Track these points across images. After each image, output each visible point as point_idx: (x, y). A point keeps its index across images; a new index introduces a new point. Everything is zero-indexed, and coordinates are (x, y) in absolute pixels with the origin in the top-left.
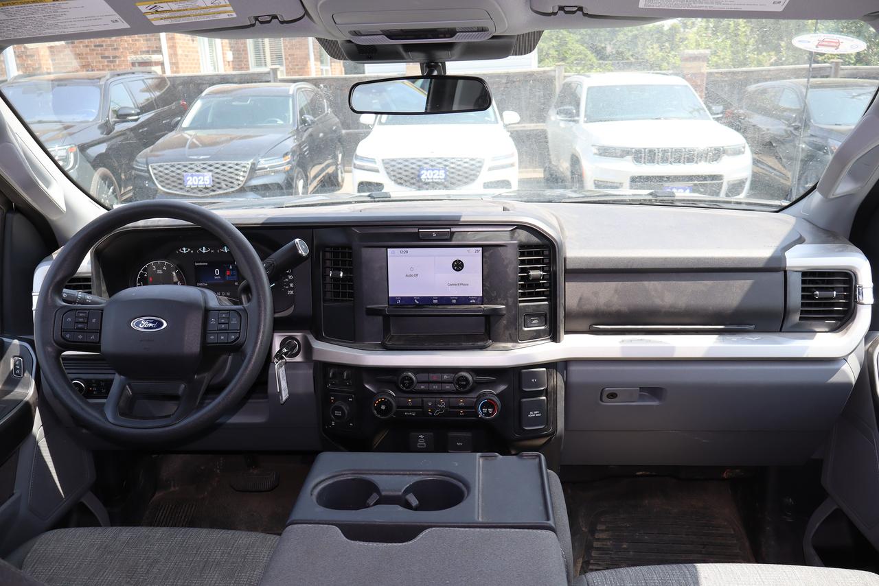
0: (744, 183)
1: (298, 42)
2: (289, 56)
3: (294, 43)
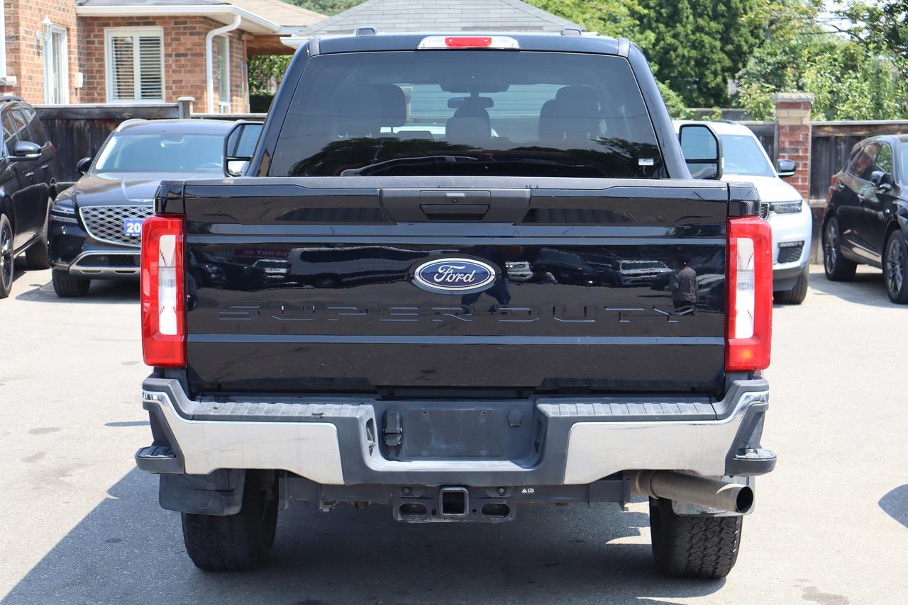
0: (801, 247)
1: (189, 60)
2: (174, 82)
3: (183, 62)
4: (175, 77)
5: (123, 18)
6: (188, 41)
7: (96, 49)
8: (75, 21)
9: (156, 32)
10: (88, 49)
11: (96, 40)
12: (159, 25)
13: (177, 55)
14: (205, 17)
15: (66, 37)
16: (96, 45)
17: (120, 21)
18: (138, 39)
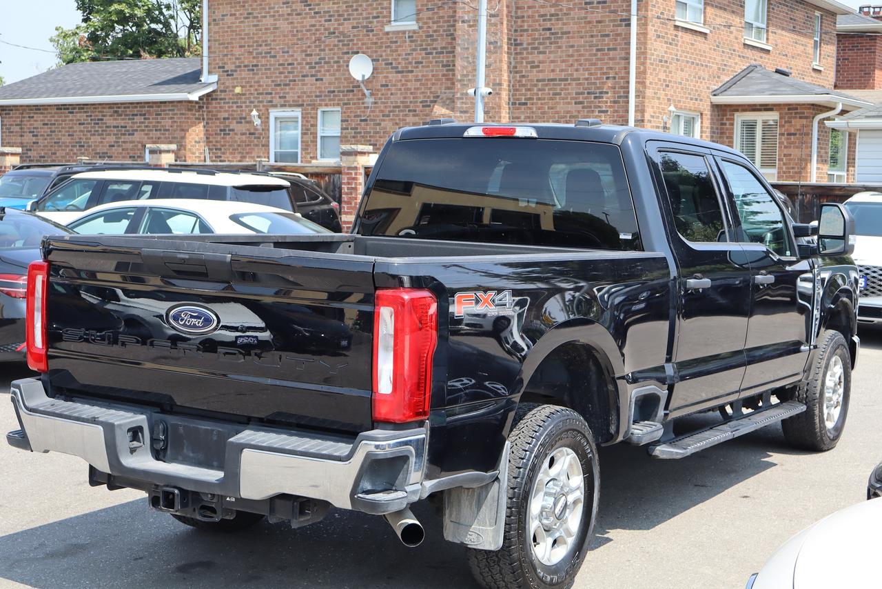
1: (798, 139)
2: (785, 155)
3: (792, 140)
4: (786, 151)
5: (749, 105)
6: (798, 123)
7: (727, 129)
8: (709, 108)
9: (773, 116)
10: (721, 129)
11: (728, 122)
12: (776, 110)
13: (788, 134)
14: (813, 105)
15: (700, 120)
16: (728, 126)
17: (746, 107)
18: (761, 121)
